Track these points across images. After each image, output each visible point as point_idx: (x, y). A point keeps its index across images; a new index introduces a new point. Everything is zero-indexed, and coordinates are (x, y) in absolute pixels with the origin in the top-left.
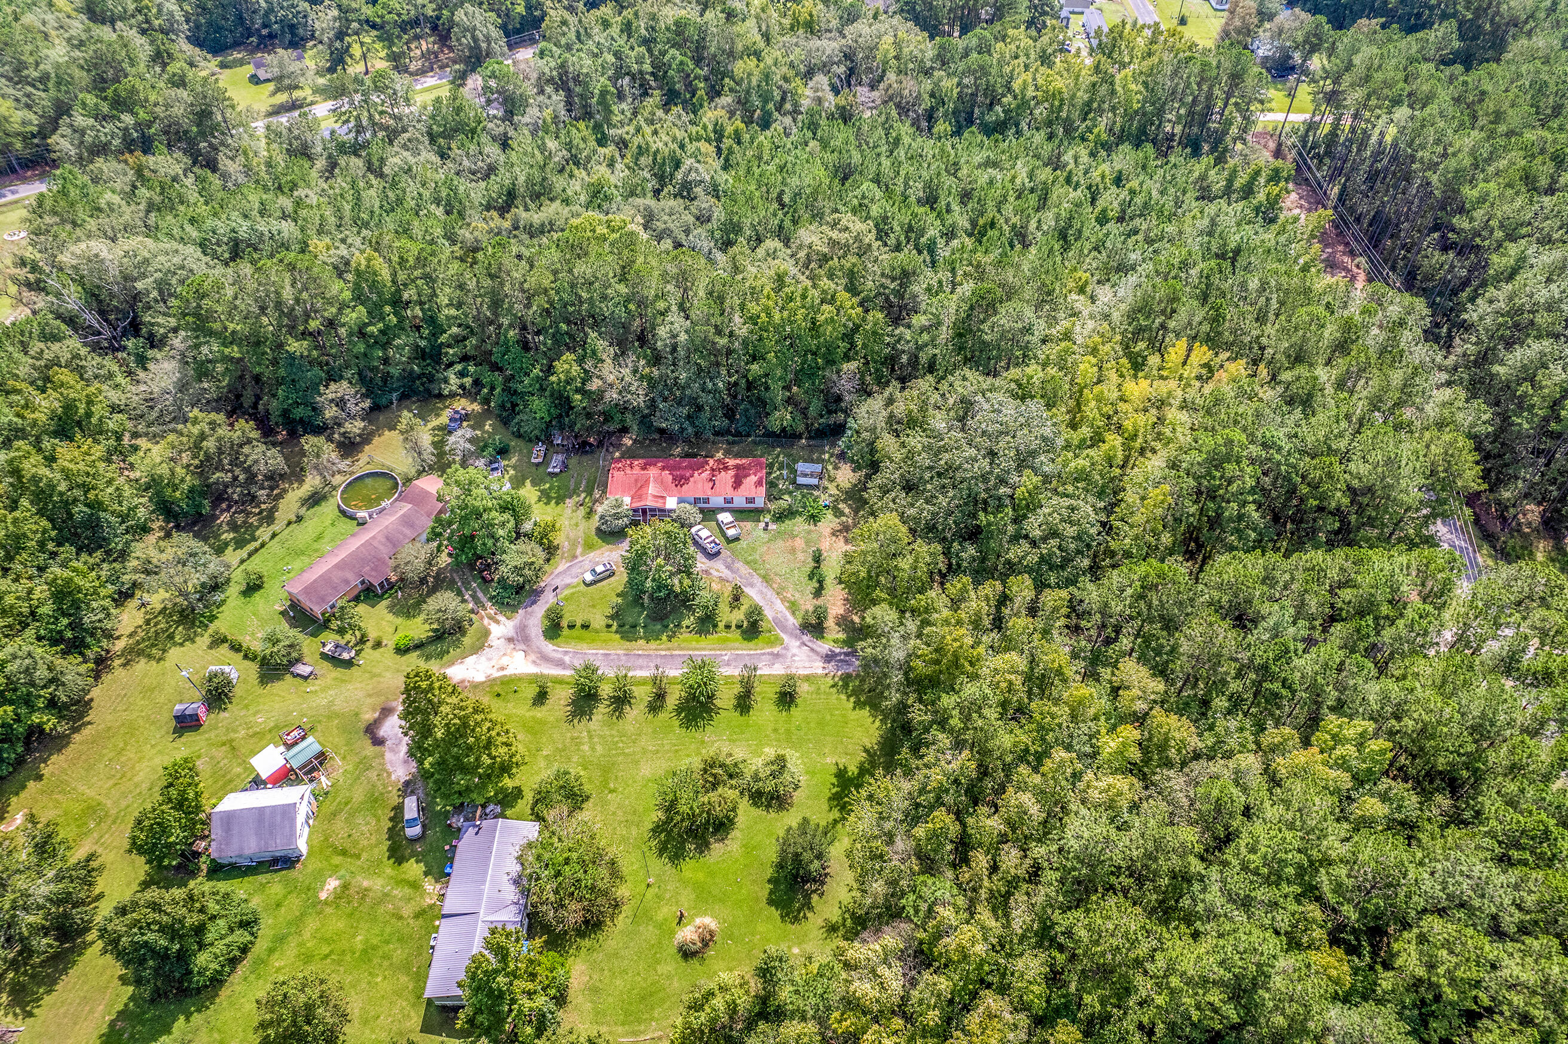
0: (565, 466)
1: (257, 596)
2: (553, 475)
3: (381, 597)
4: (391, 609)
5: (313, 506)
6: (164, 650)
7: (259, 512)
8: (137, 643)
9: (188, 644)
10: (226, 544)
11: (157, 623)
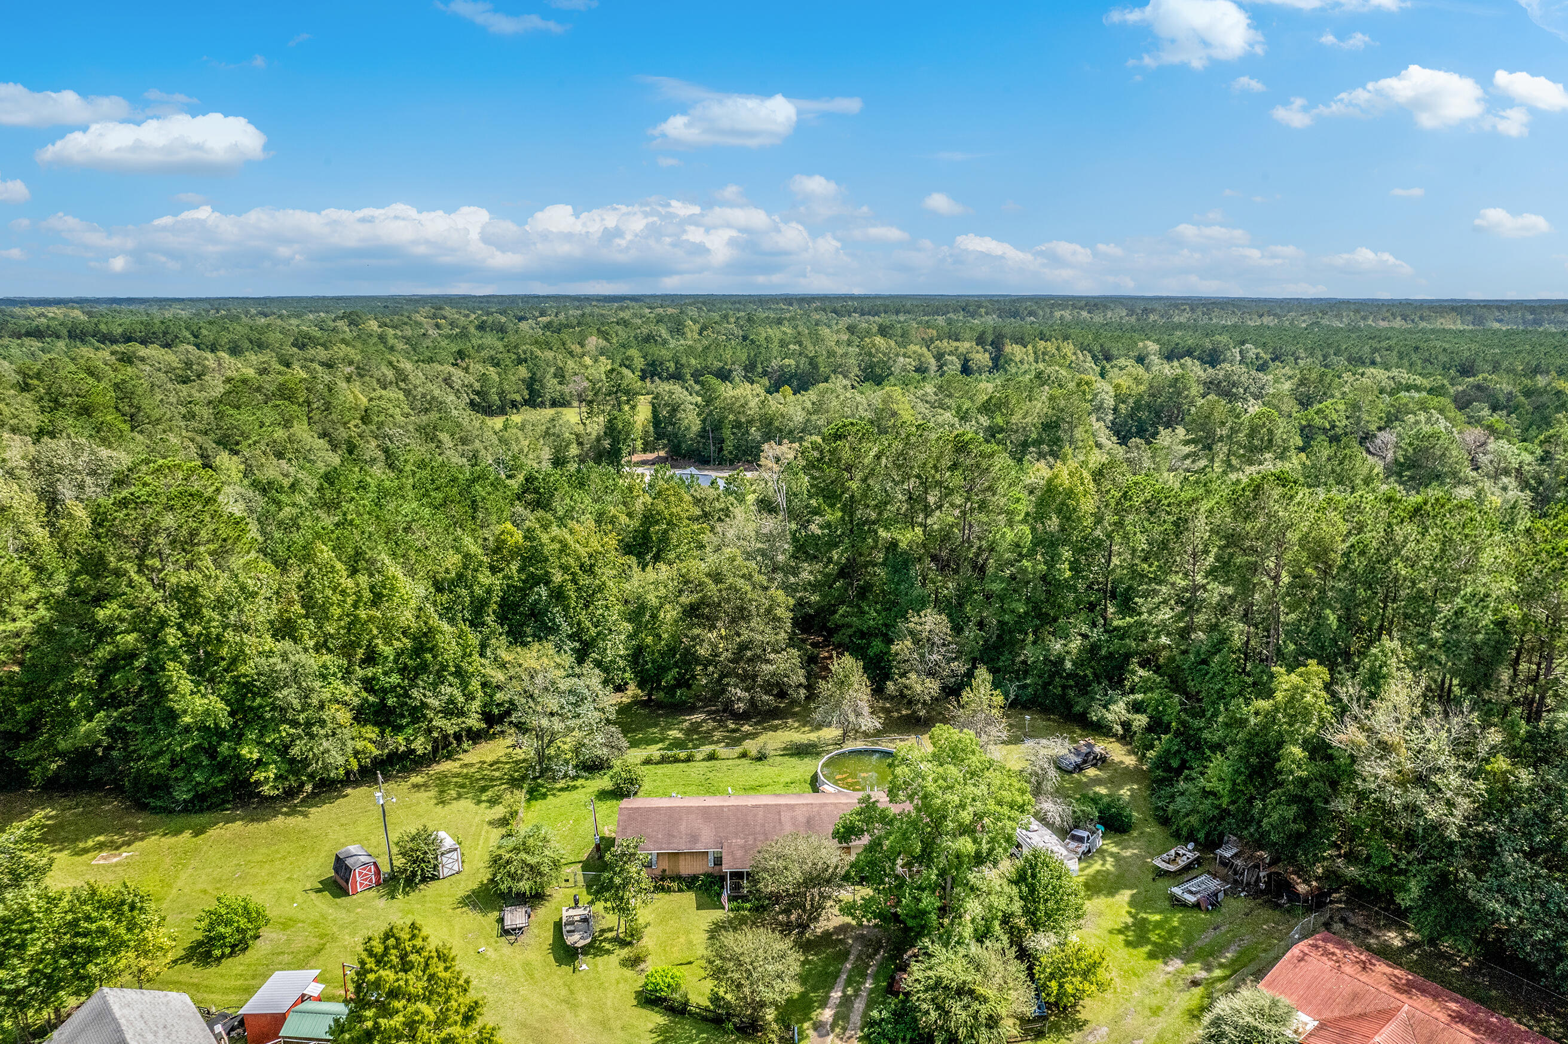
0: (1212, 903)
2: (1178, 903)
4: (714, 929)
5: (792, 755)
6: (459, 796)
7: (734, 731)
8: (458, 775)
9: (484, 805)
10: (662, 740)
11: (498, 769)
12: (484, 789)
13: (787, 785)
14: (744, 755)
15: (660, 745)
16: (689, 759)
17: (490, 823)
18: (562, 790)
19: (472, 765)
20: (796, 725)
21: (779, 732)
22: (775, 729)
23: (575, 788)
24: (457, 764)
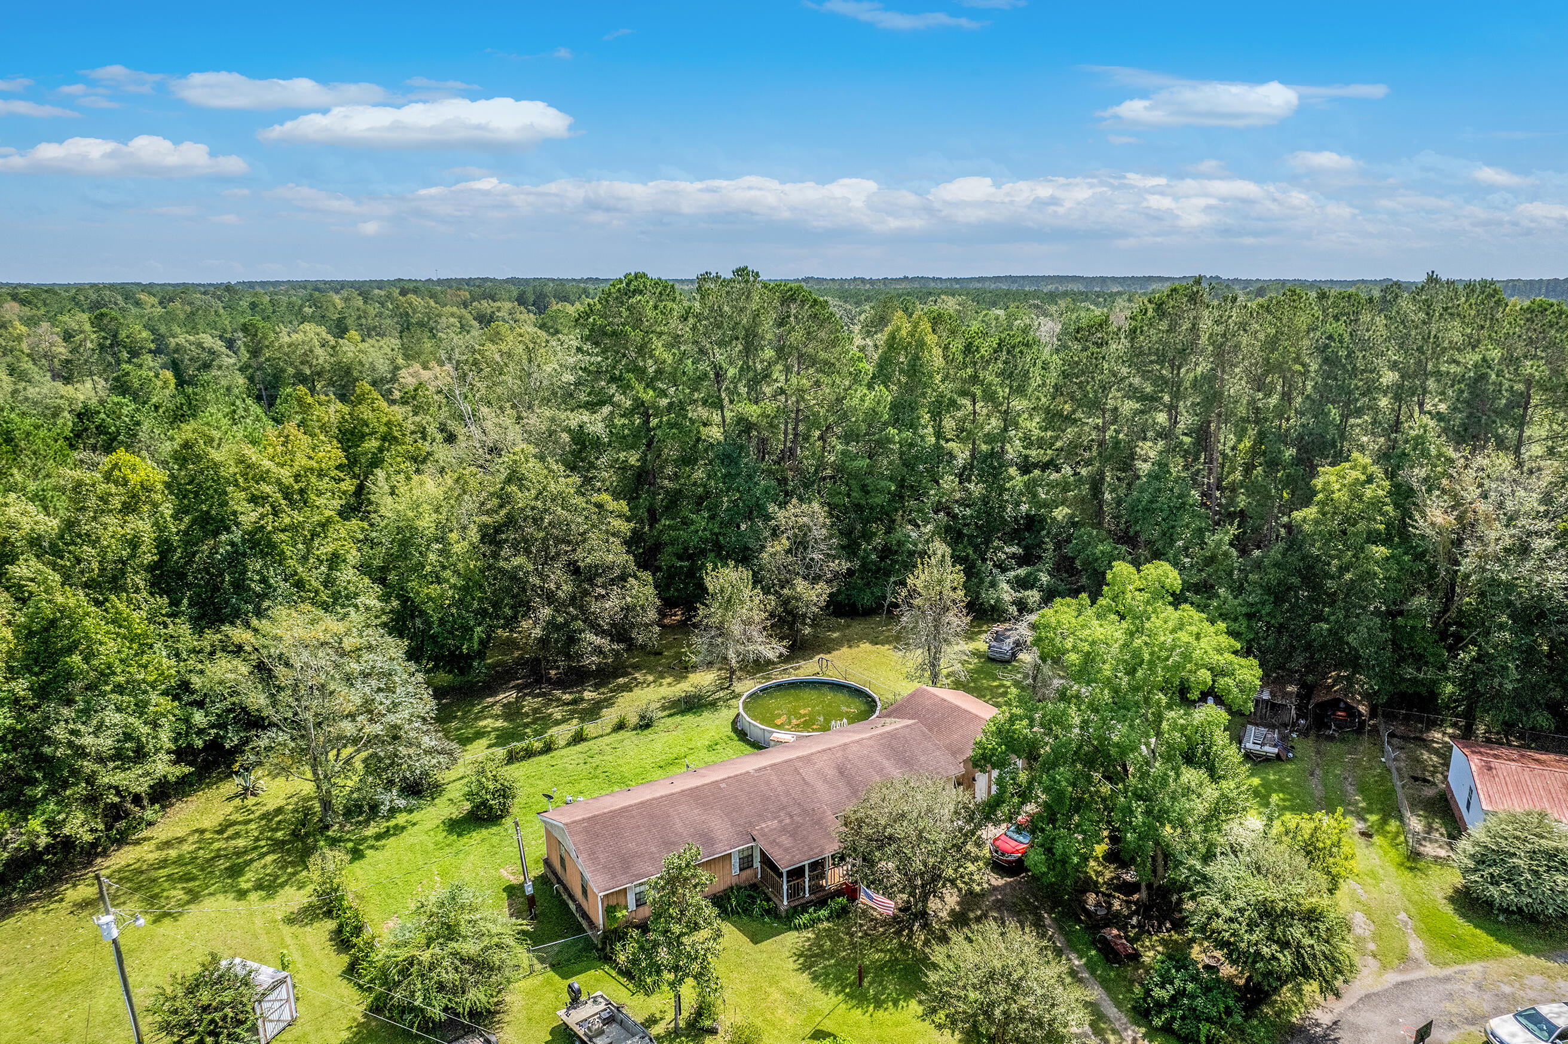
0: (1289, 749)
1: (478, 839)
3: (786, 921)
4: (808, 960)
5: (683, 712)
6: (194, 897)
7: (574, 702)
8: (164, 863)
9: (253, 896)
10: (479, 735)
11: (237, 835)
12: (235, 871)
13: (711, 748)
14: (620, 726)
15: (484, 742)
16: (548, 749)
17: (290, 920)
18: (379, 837)
19: (181, 841)
20: (651, 678)
21: (637, 691)
22: (627, 688)
23: (400, 829)
24: (146, 847)
